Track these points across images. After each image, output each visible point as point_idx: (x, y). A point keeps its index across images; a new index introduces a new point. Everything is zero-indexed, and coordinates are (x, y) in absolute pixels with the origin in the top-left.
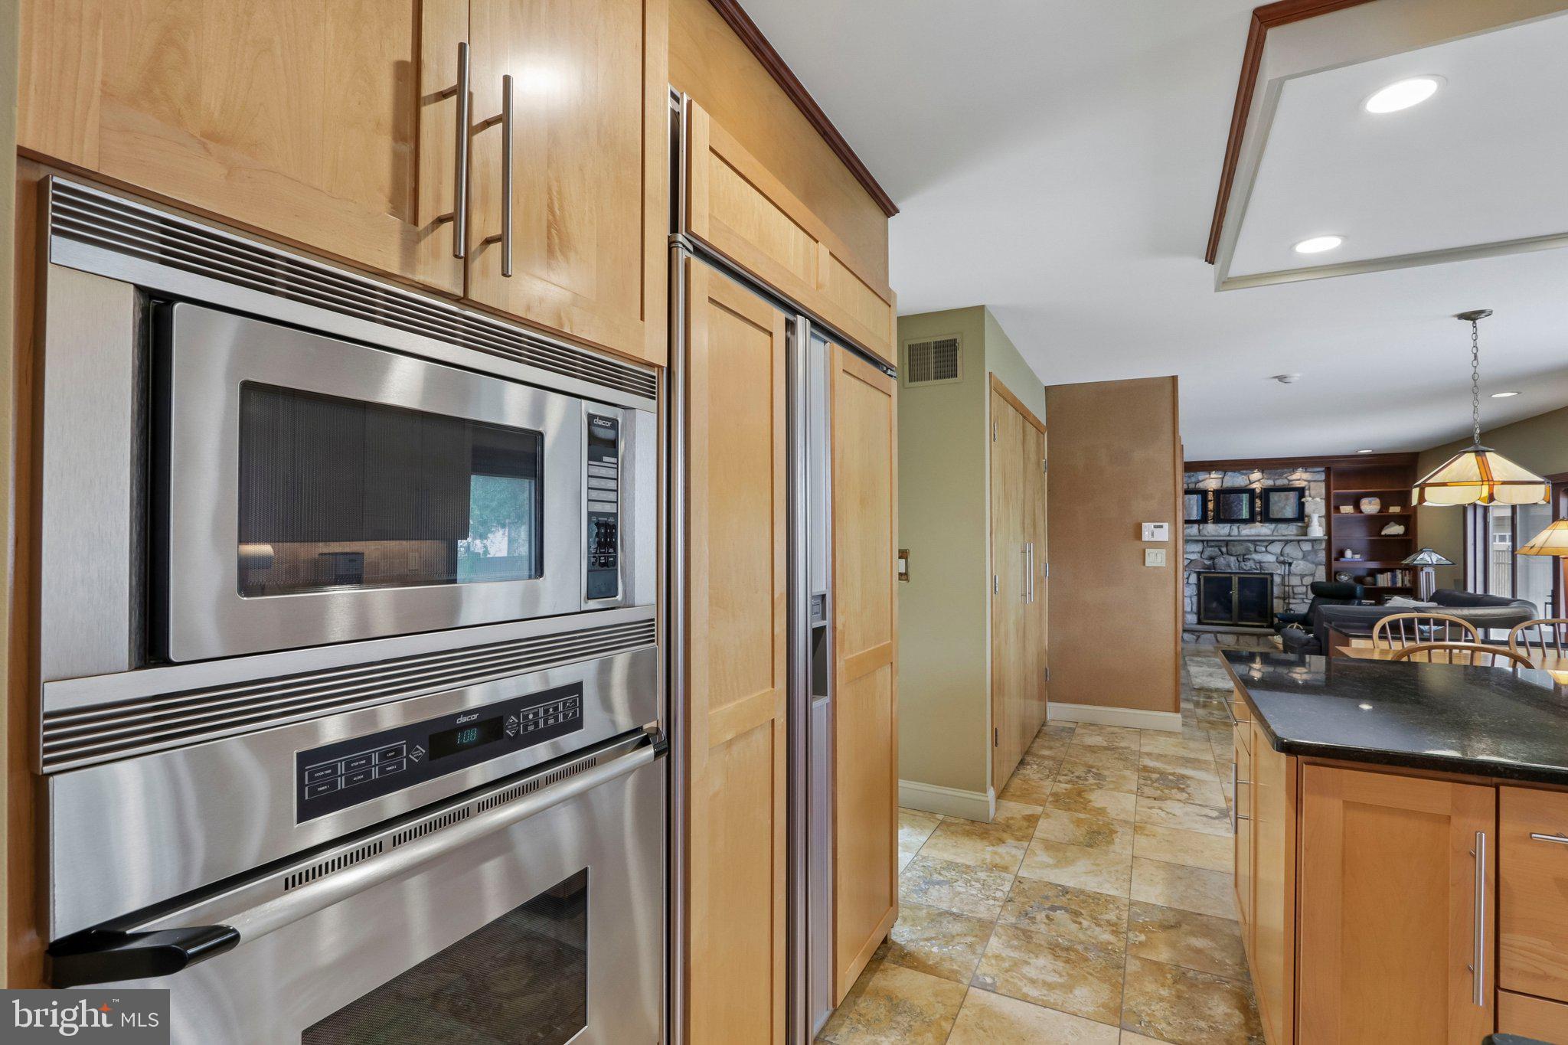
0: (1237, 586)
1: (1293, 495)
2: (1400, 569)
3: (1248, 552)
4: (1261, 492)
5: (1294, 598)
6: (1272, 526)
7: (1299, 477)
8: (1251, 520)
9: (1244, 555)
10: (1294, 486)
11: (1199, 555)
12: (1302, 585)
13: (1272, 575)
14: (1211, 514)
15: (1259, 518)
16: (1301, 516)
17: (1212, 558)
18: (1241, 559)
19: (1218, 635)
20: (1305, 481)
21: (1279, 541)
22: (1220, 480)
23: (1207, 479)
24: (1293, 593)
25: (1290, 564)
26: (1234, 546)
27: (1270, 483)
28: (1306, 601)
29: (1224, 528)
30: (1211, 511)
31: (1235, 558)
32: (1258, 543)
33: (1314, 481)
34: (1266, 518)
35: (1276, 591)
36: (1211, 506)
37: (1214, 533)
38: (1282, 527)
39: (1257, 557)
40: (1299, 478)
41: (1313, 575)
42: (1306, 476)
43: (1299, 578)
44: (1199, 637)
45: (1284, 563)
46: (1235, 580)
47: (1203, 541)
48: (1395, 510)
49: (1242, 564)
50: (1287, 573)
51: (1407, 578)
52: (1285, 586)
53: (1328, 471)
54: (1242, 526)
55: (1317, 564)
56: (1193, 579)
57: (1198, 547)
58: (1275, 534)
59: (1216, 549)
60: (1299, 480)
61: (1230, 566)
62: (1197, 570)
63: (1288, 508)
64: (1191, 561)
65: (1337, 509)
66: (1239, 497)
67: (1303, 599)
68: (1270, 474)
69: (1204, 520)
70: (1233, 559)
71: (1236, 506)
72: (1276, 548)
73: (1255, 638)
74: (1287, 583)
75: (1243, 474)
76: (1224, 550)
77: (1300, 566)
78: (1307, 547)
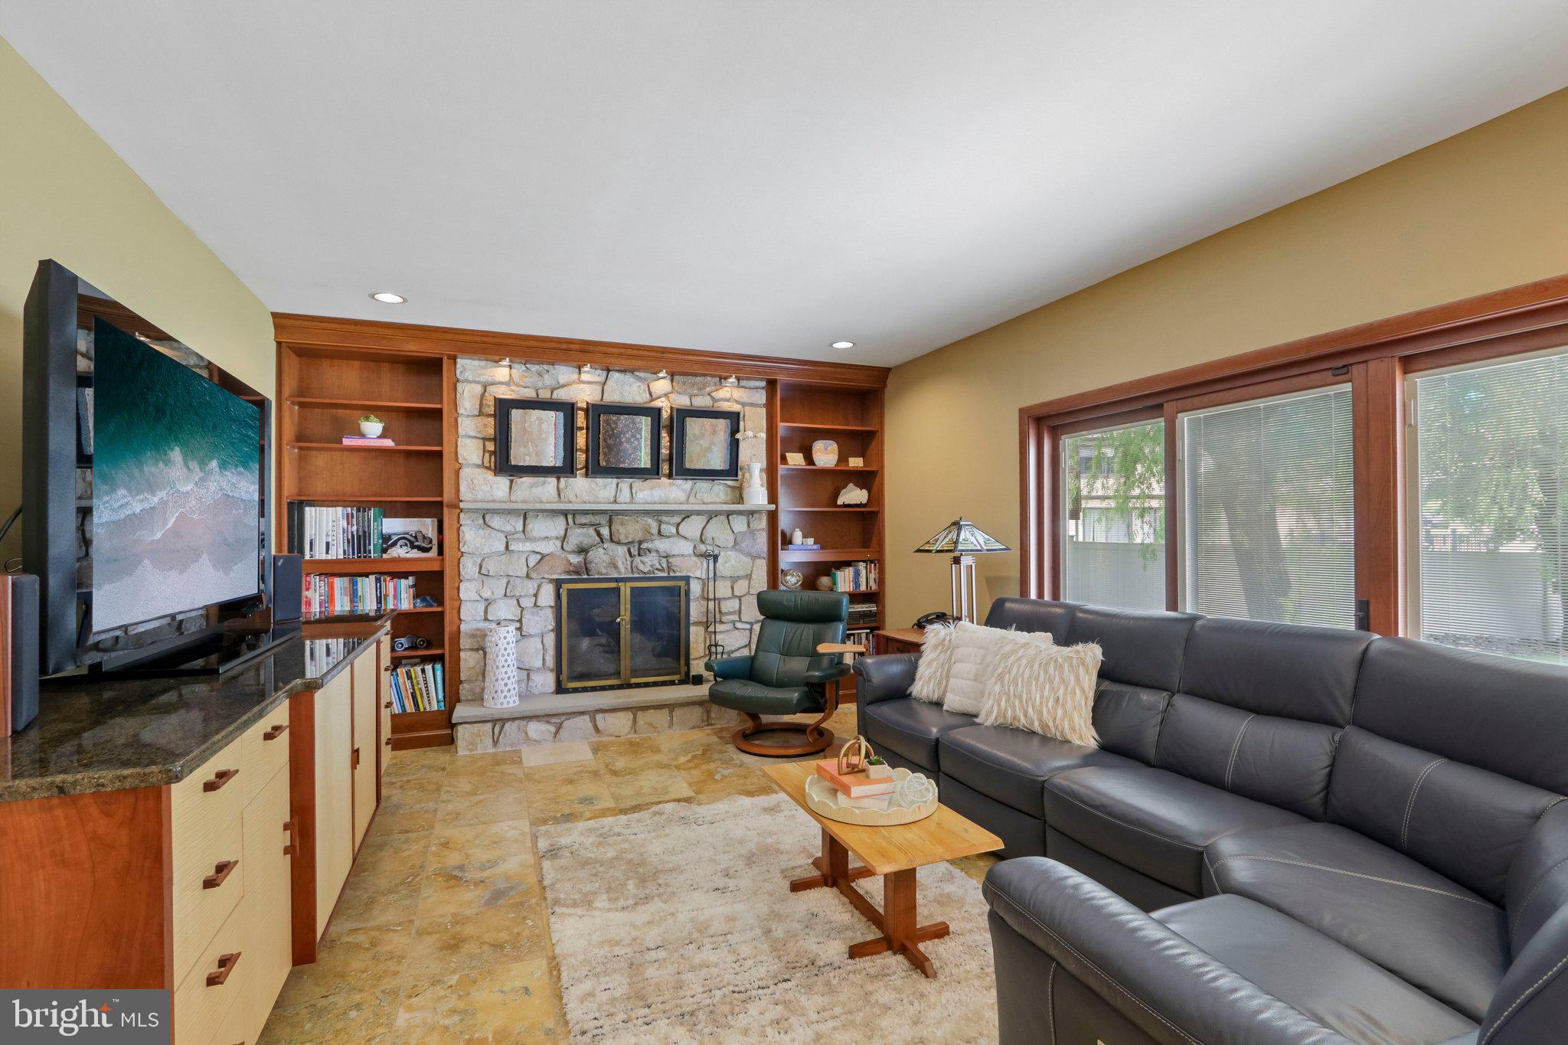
0: (628, 606)
1: (722, 425)
2: (864, 561)
3: (648, 536)
4: (671, 417)
5: (721, 622)
6: (687, 485)
7: (730, 395)
8: (654, 472)
9: (640, 543)
10: (720, 409)
11: (559, 544)
12: (734, 596)
13: (687, 579)
14: (581, 457)
15: (665, 468)
16: (733, 469)
17: (582, 550)
18: (634, 551)
19: (599, 717)
20: (737, 402)
21: (698, 513)
22: (599, 388)
23: (574, 382)
24: (720, 612)
25: (716, 558)
26: (622, 524)
27: (683, 401)
28: (739, 625)
29: (605, 486)
30: (581, 450)
31: (625, 548)
32: (665, 519)
33: (752, 405)
34: (679, 468)
35: (696, 611)
36: (581, 439)
37: (586, 498)
38: (703, 485)
39: (661, 545)
40: (728, 395)
41: (749, 577)
42: (739, 394)
43: (728, 583)
44: (559, 727)
45: (705, 555)
46: (625, 590)
47: (565, 513)
48: (855, 462)
49: (638, 559)
50: (711, 575)
51: (872, 576)
52: (708, 599)
53: (771, 384)
54: (638, 483)
55: (754, 558)
56: (547, 596)
57: (557, 526)
58: (692, 499)
59: (591, 531)
60: (728, 400)
61: (615, 567)
62: (555, 577)
63: (715, 449)
64: (543, 556)
65: (784, 460)
66: (634, 423)
67: (734, 622)
68: (684, 383)
69: (567, 469)
70: (621, 551)
71: (628, 441)
72: (692, 527)
73: (666, 711)
74: (711, 596)
75: (639, 379)
76: (605, 531)
77: (730, 562)
78: (739, 524)
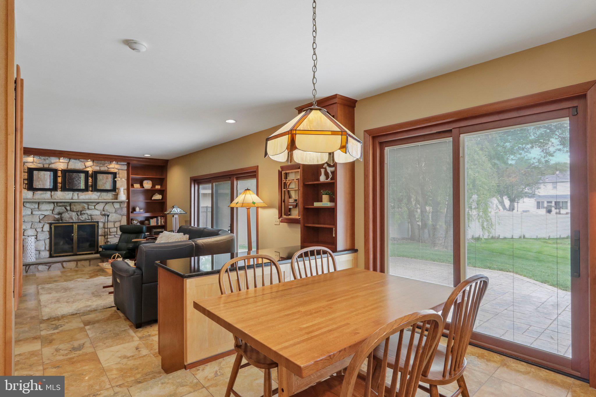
0: (76, 231)
1: (110, 177)
2: (160, 216)
3: (84, 209)
4: (92, 173)
5: (110, 235)
6: (99, 194)
7: (114, 167)
8: (86, 190)
9: (81, 211)
10: (110, 171)
11: (51, 212)
12: (115, 227)
13: (98, 222)
14: (59, 185)
15: (90, 189)
16: (114, 189)
17: (60, 214)
18: (79, 214)
19: (64, 263)
20: (117, 169)
21: (102, 202)
22: (66, 164)
23: (57, 162)
24: (110, 232)
25: (108, 216)
26: (75, 206)
27: (97, 168)
28: (116, 236)
29: (68, 194)
30: (59, 183)
31: (76, 213)
32: (90, 204)
33: (122, 170)
34: (95, 188)
35: (100, 232)
36: (60, 180)
37: (61, 198)
38: (104, 194)
39: (89, 212)
40: (113, 167)
41: (120, 221)
42: (117, 166)
43: (113, 223)
44: (50, 267)
45: (105, 215)
46: (75, 226)
47: (54, 203)
48: (158, 187)
49: (80, 216)
50: (106, 221)
51: (163, 221)
52: (105, 228)
53: (128, 165)
54: (80, 193)
55: (122, 215)
56: (47, 228)
57: (51, 206)
58: (100, 198)
59: (63, 208)
60: (113, 168)
61: (72, 219)
62: (49, 222)
63: (107, 183)
64: (45, 216)
65: (132, 186)
66: (79, 175)
67: (115, 235)
68: (98, 163)
69: (55, 188)
70: (74, 214)
71: (76, 181)
72: (100, 207)
73: (88, 261)
74: (106, 227)
75: (81, 161)
76: (68, 208)
77: (113, 217)
78: (117, 206)
